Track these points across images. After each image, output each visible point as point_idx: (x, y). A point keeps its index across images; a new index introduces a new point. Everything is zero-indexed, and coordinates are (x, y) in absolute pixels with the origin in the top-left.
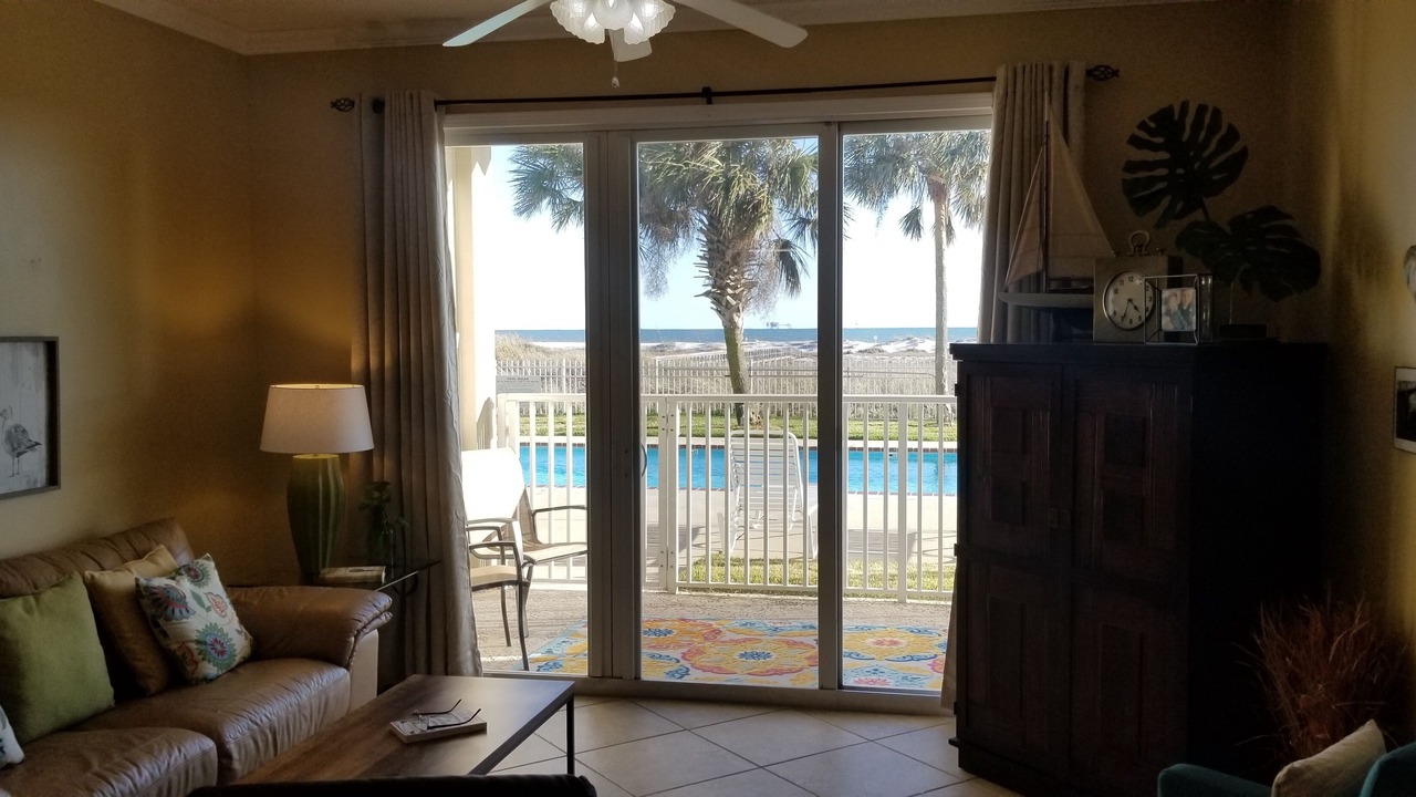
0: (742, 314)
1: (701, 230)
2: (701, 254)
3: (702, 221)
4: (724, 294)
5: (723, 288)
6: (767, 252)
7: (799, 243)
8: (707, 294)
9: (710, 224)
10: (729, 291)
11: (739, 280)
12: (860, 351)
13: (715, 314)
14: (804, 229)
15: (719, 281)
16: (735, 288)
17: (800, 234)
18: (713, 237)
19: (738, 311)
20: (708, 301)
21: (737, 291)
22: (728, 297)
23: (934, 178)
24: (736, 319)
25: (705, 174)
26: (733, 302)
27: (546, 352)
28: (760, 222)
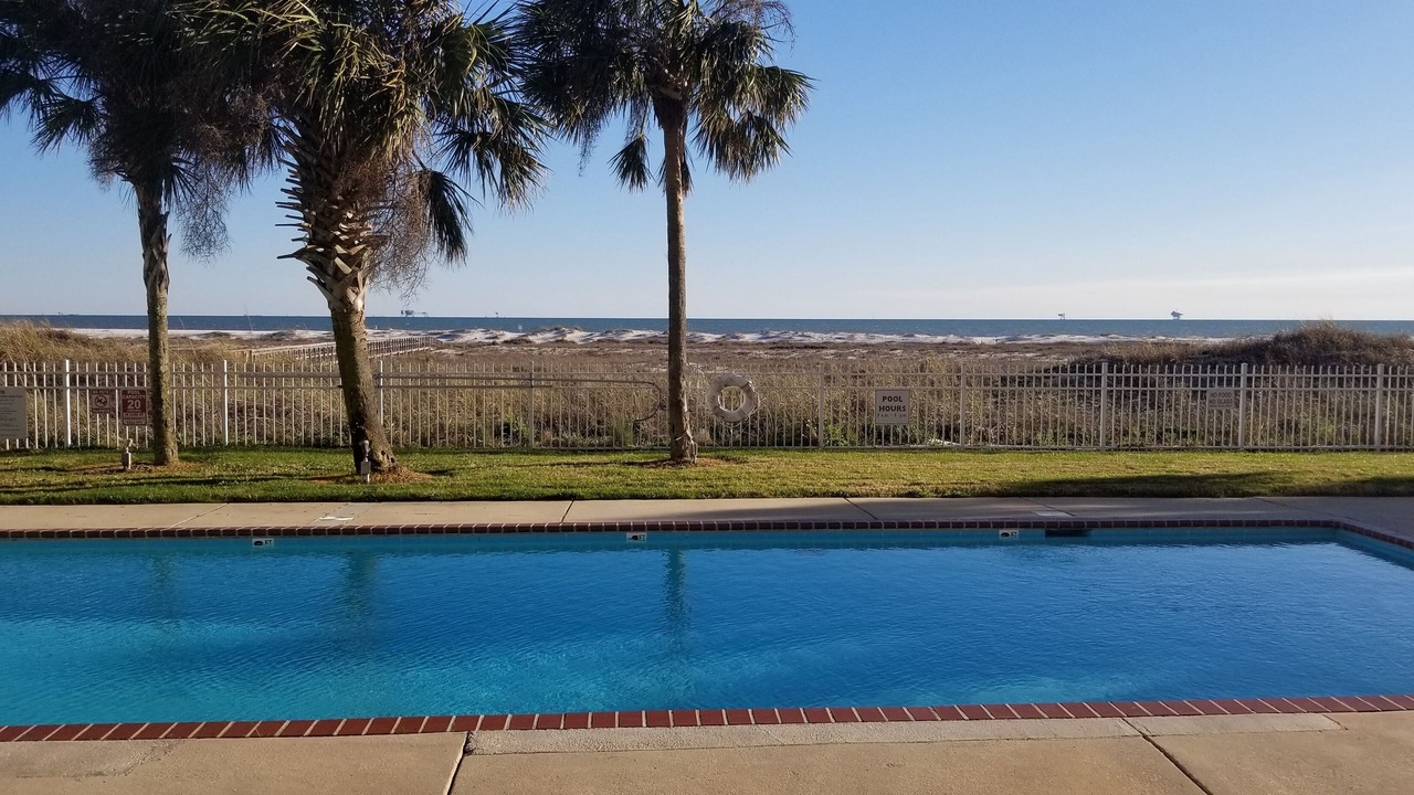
0: (363, 290)
1: (288, 147)
2: (290, 186)
3: (290, 133)
4: (330, 254)
5: (329, 244)
6: (405, 187)
7: (455, 177)
8: (299, 255)
9: (304, 136)
10: (339, 249)
11: (357, 232)
12: (506, 342)
13: (315, 287)
14: (467, 152)
15: (321, 234)
16: (348, 245)
17: (461, 161)
18: (309, 158)
19: (355, 283)
20: (301, 266)
21: (354, 251)
22: (338, 261)
23: (663, 91)
24: (352, 297)
25: (287, 35)
26: (347, 270)
27: (85, 342)
28: (393, 128)
